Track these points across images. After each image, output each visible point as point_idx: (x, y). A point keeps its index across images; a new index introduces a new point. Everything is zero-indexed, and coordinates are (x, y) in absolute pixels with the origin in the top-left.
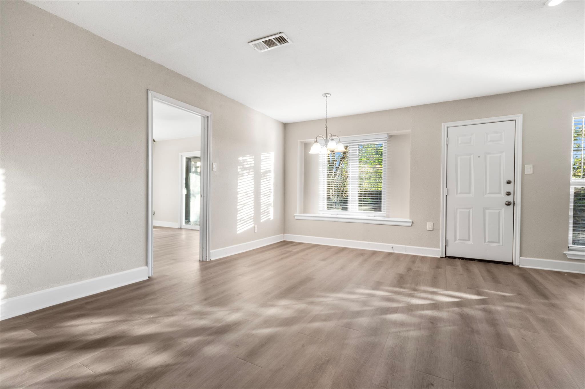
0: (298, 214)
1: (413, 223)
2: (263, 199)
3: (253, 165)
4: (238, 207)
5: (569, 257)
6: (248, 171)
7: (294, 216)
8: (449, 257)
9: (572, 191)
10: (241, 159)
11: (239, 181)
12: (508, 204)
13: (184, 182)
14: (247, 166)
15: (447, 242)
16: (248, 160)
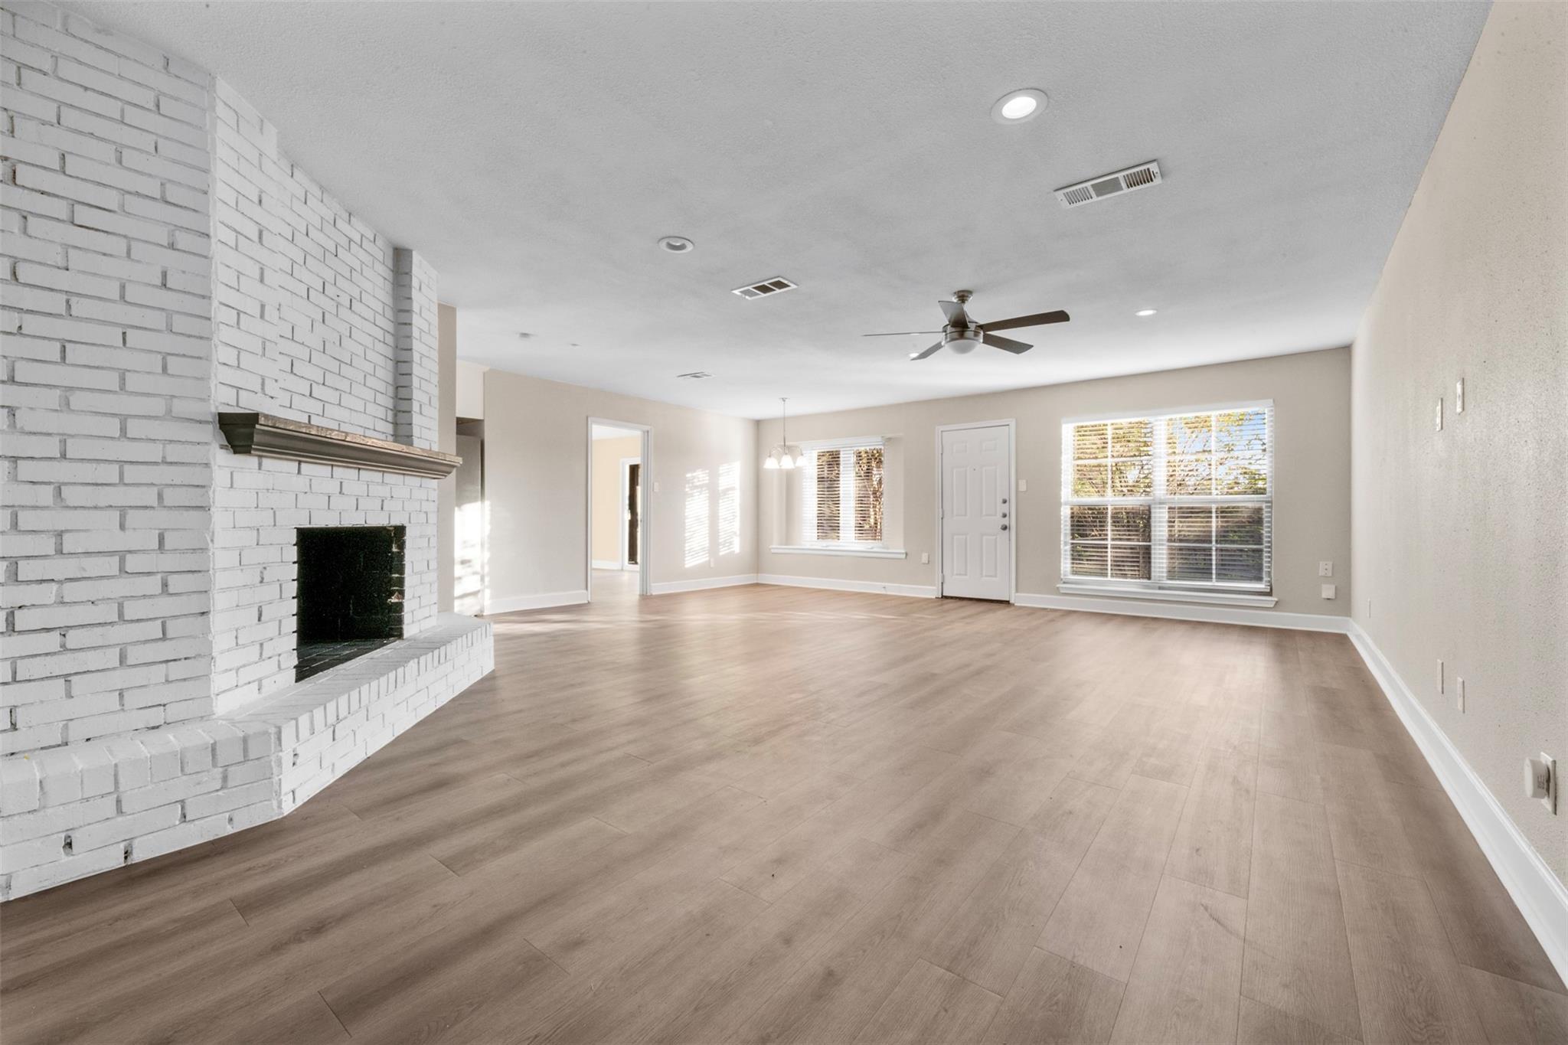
0: (775, 545)
1: (907, 554)
2: (723, 526)
3: (707, 482)
4: (686, 535)
5: (1062, 591)
6: (699, 490)
7: (770, 549)
8: (947, 597)
9: (1065, 512)
10: (689, 475)
11: (687, 503)
12: (1005, 528)
13: (627, 502)
14: (698, 484)
15: (943, 577)
16: (701, 476)
